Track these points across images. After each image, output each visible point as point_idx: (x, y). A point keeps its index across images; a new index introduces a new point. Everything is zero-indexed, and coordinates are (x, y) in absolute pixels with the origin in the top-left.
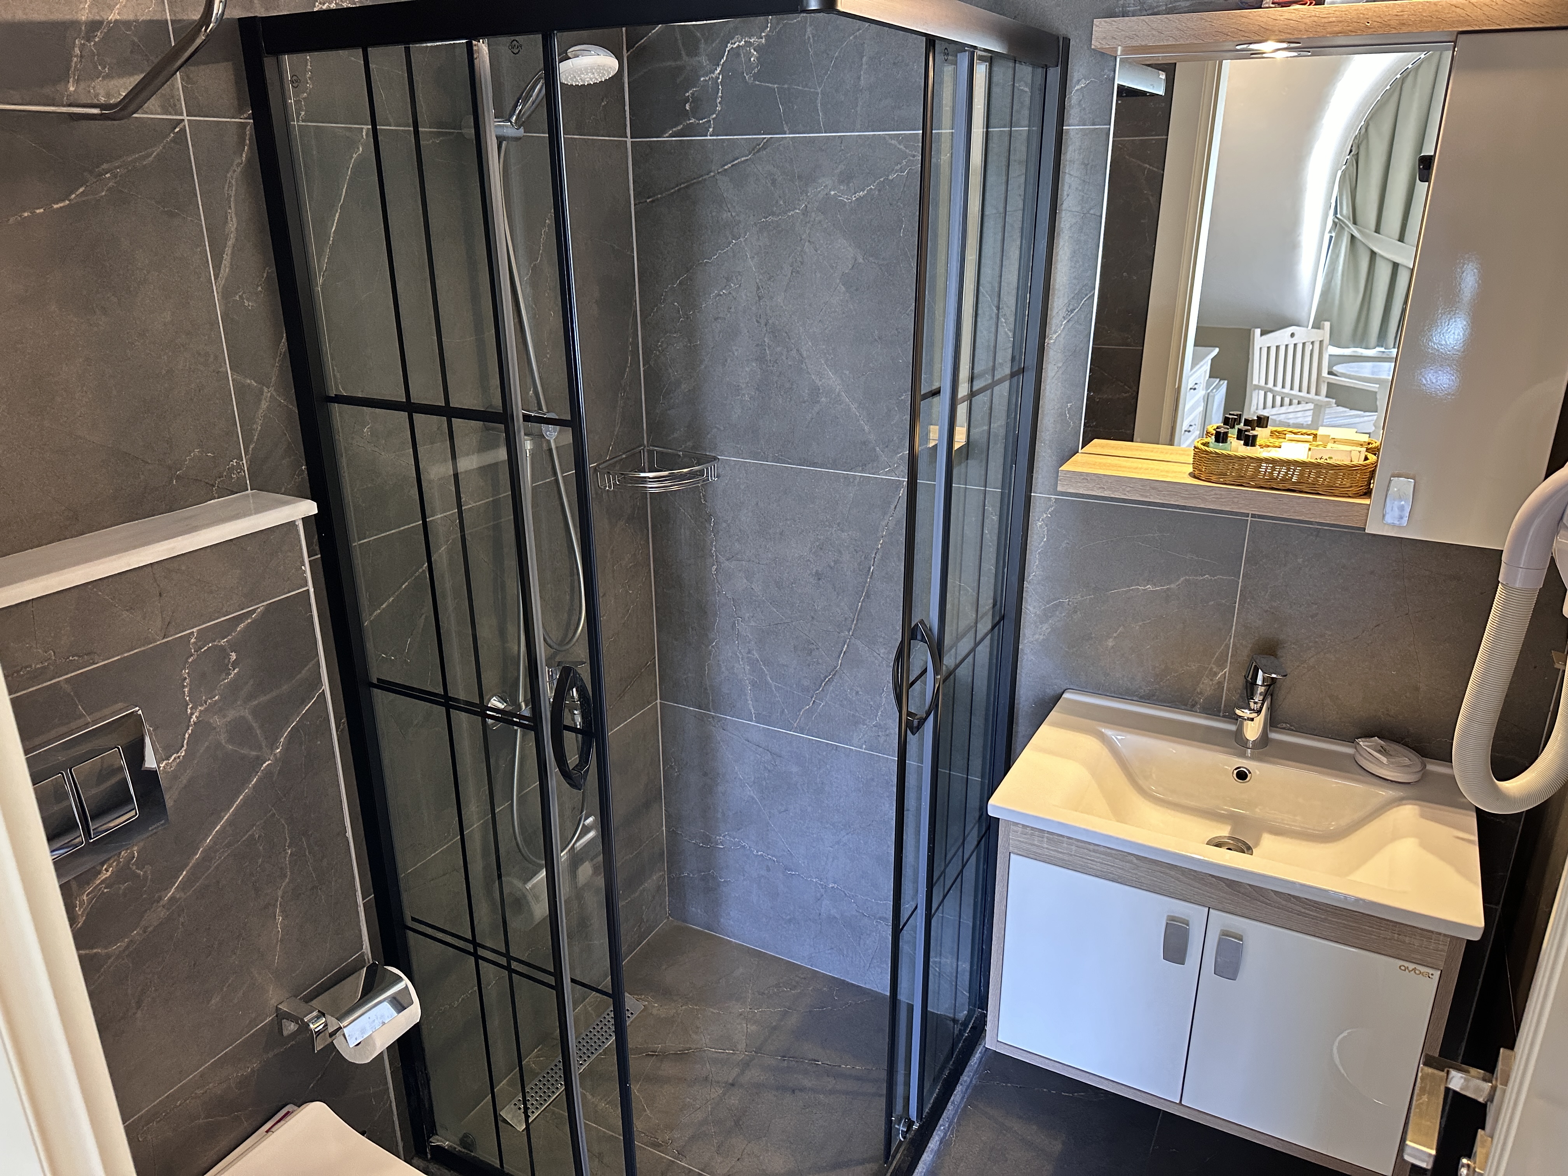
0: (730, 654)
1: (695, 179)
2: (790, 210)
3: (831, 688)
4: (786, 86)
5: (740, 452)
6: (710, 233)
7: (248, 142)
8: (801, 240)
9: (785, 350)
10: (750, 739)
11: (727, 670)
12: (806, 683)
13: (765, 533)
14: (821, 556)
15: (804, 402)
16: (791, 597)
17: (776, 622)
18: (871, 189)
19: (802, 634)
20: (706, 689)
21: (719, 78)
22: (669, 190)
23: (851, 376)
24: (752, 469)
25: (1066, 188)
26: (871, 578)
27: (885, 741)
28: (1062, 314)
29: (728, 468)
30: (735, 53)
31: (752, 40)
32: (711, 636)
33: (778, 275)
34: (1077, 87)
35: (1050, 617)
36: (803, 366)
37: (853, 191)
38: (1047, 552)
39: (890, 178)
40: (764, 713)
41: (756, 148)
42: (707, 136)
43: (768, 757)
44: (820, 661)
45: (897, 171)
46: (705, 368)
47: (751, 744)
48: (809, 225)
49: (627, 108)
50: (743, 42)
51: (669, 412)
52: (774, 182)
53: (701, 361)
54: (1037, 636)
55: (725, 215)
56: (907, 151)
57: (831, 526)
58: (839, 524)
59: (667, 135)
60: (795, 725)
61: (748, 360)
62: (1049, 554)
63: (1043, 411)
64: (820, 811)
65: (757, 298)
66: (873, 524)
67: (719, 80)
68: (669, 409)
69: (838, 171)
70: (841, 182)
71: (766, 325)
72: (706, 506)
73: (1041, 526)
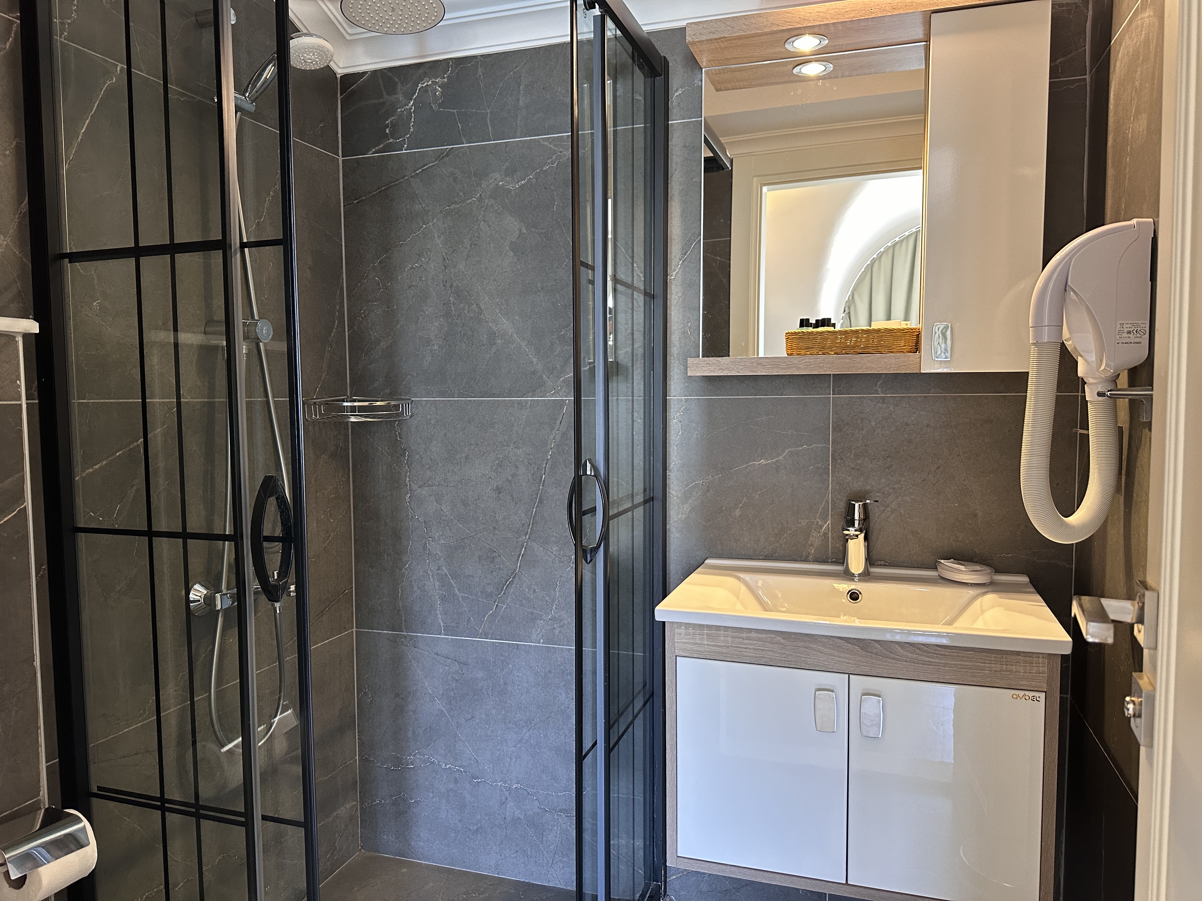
0: (421, 573)
1: (392, 182)
2: (468, 199)
3: (512, 590)
4: (463, 110)
5: (431, 393)
6: (404, 222)
7: (13, 35)
8: (477, 220)
9: (467, 305)
10: (439, 653)
11: (419, 588)
12: (489, 589)
13: (452, 459)
14: (501, 472)
15: (484, 346)
16: (475, 512)
17: (463, 537)
18: (530, 178)
19: (485, 544)
20: (399, 610)
21: (412, 109)
22: (372, 192)
23: (521, 320)
24: (442, 405)
25: (674, 165)
26: (543, 485)
27: (560, 632)
28: (679, 256)
29: (420, 408)
30: (425, 90)
31: (437, 81)
32: (405, 559)
33: (459, 248)
34: (676, 94)
35: (689, 498)
36: (482, 317)
37: (516, 181)
38: (683, 443)
39: (544, 169)
40: (452, 624)
41: (440, 157)
42: (402, 151)
43: (456, 667)
44: (502, 566)
45: (549, 164)
46: (401, 327)
47: (440, 657)
48: (483, 209)
49: (340, 135)
50: (430, 82)
51: (369, 366)
52: (455, 180)
53: (398, 322)
54: (680, 516)
55: (417, 207)
56: (556, 149)
57: (508, 446)
58: (515, 443)
59: (371, 152)
60: (480, 631)
61: (436, 317)
62: (684, 445)
63: (670, 331)
64: (503, 713)
65: (443, 268)
66: (543, 439)
67: (412, 110)
68: (370, 364)
69: (505, 167)
70: (507, 175)
71: (451, 288)
72: (401, 443)
73: (676, 423)
